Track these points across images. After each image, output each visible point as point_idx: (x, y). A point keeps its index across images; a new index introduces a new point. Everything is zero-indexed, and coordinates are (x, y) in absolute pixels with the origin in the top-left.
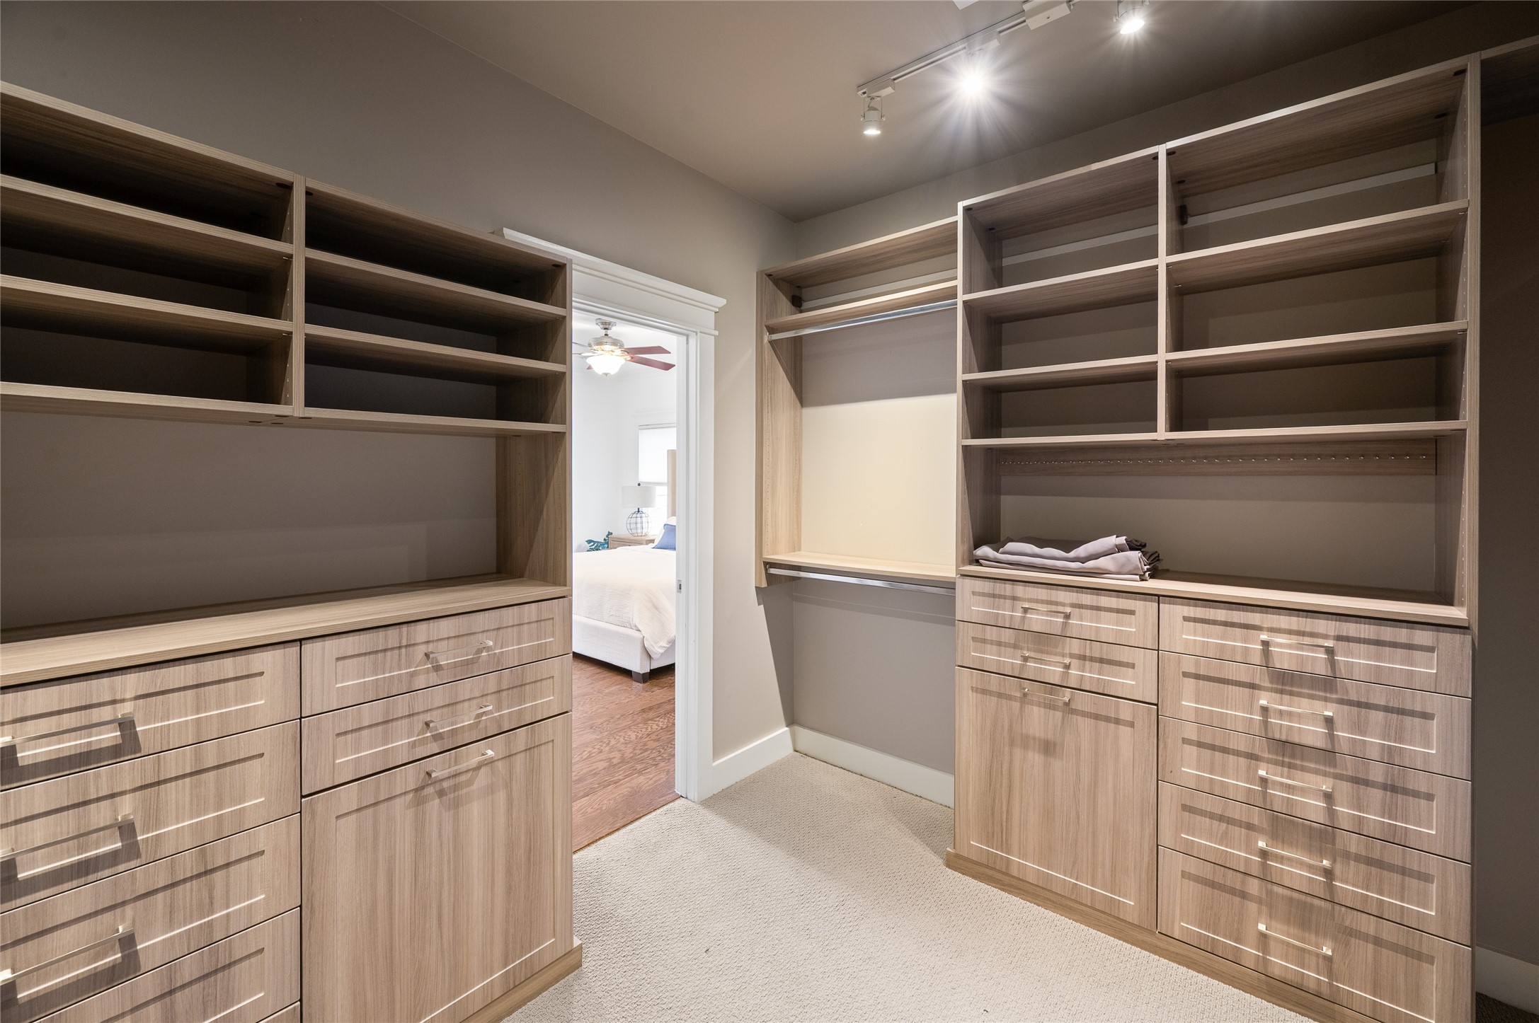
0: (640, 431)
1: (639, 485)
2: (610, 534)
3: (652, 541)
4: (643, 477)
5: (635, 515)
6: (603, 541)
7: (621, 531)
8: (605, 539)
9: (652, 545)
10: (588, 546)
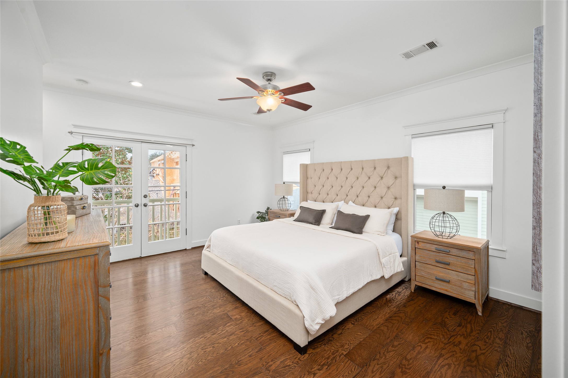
0: (284, 155)
1: (284, 183)
2: (268, 208)
3: (293, 215)
4: (286, 179)
5: (282, 200)
6: (265, 212)
7: (275, 207)
8: (266, 211)
9: (293, 218)
10: (257, 215)
